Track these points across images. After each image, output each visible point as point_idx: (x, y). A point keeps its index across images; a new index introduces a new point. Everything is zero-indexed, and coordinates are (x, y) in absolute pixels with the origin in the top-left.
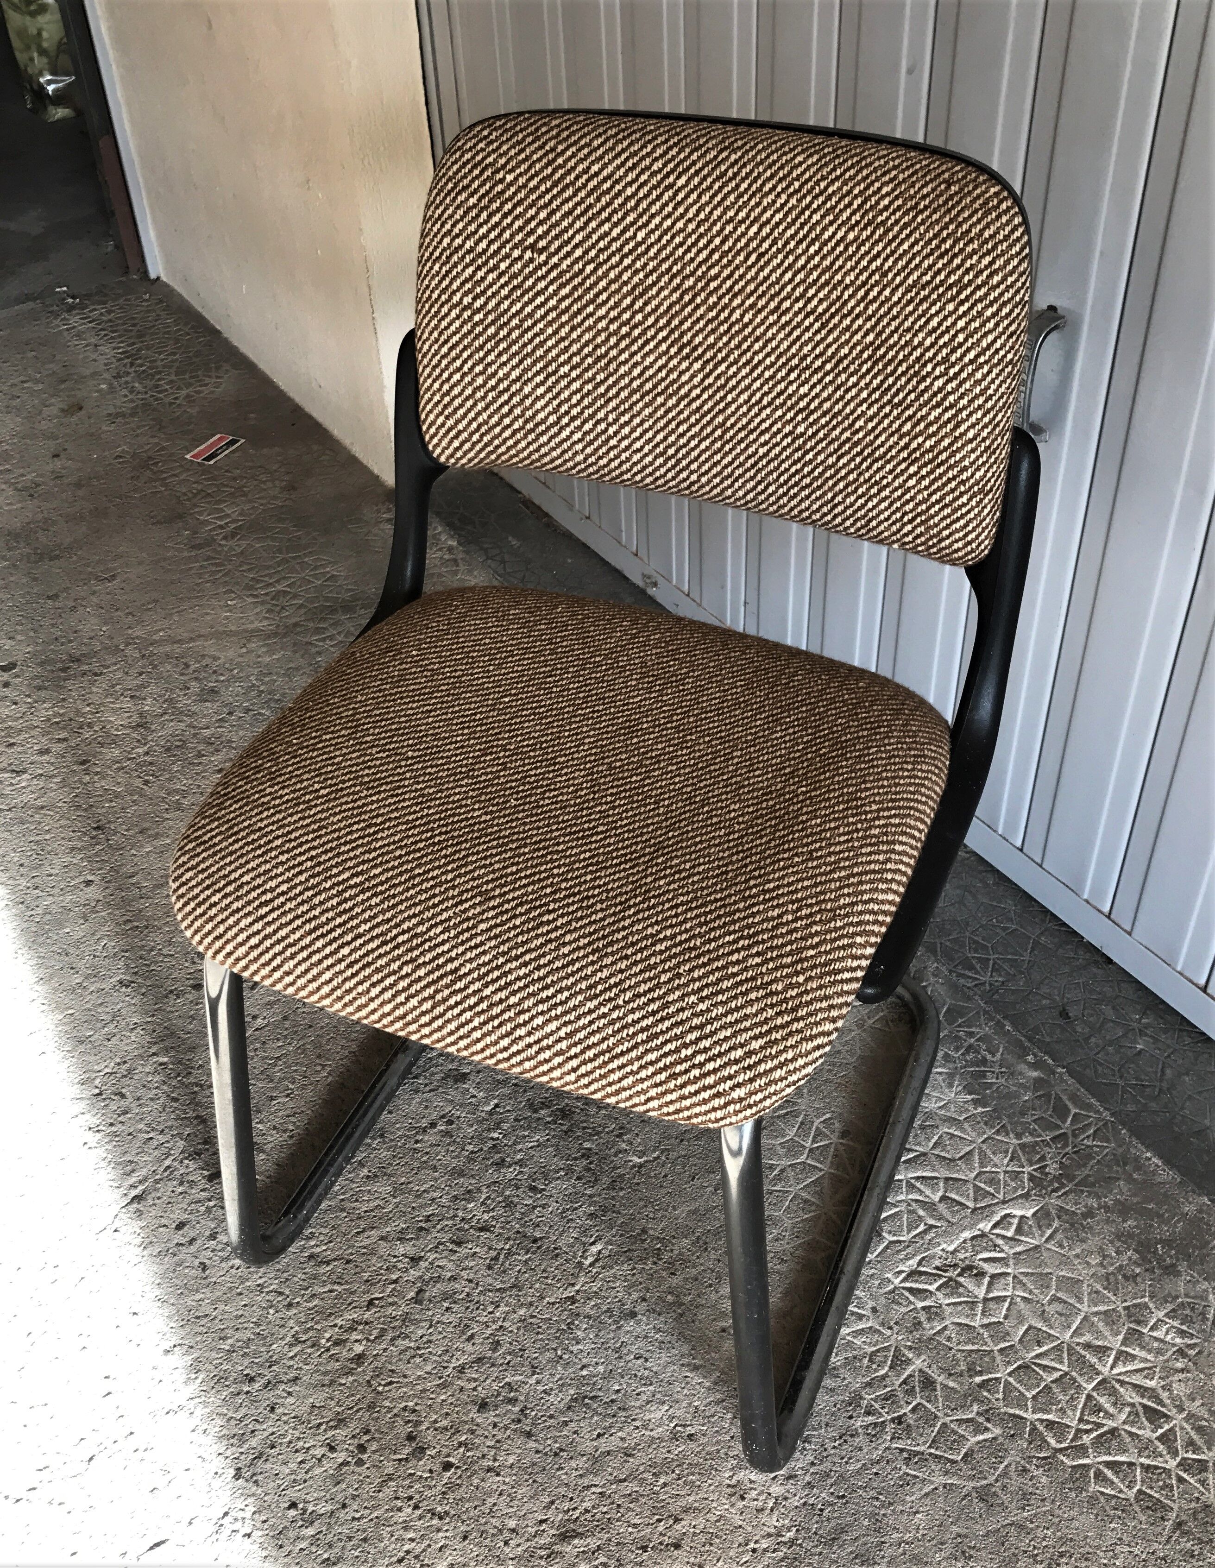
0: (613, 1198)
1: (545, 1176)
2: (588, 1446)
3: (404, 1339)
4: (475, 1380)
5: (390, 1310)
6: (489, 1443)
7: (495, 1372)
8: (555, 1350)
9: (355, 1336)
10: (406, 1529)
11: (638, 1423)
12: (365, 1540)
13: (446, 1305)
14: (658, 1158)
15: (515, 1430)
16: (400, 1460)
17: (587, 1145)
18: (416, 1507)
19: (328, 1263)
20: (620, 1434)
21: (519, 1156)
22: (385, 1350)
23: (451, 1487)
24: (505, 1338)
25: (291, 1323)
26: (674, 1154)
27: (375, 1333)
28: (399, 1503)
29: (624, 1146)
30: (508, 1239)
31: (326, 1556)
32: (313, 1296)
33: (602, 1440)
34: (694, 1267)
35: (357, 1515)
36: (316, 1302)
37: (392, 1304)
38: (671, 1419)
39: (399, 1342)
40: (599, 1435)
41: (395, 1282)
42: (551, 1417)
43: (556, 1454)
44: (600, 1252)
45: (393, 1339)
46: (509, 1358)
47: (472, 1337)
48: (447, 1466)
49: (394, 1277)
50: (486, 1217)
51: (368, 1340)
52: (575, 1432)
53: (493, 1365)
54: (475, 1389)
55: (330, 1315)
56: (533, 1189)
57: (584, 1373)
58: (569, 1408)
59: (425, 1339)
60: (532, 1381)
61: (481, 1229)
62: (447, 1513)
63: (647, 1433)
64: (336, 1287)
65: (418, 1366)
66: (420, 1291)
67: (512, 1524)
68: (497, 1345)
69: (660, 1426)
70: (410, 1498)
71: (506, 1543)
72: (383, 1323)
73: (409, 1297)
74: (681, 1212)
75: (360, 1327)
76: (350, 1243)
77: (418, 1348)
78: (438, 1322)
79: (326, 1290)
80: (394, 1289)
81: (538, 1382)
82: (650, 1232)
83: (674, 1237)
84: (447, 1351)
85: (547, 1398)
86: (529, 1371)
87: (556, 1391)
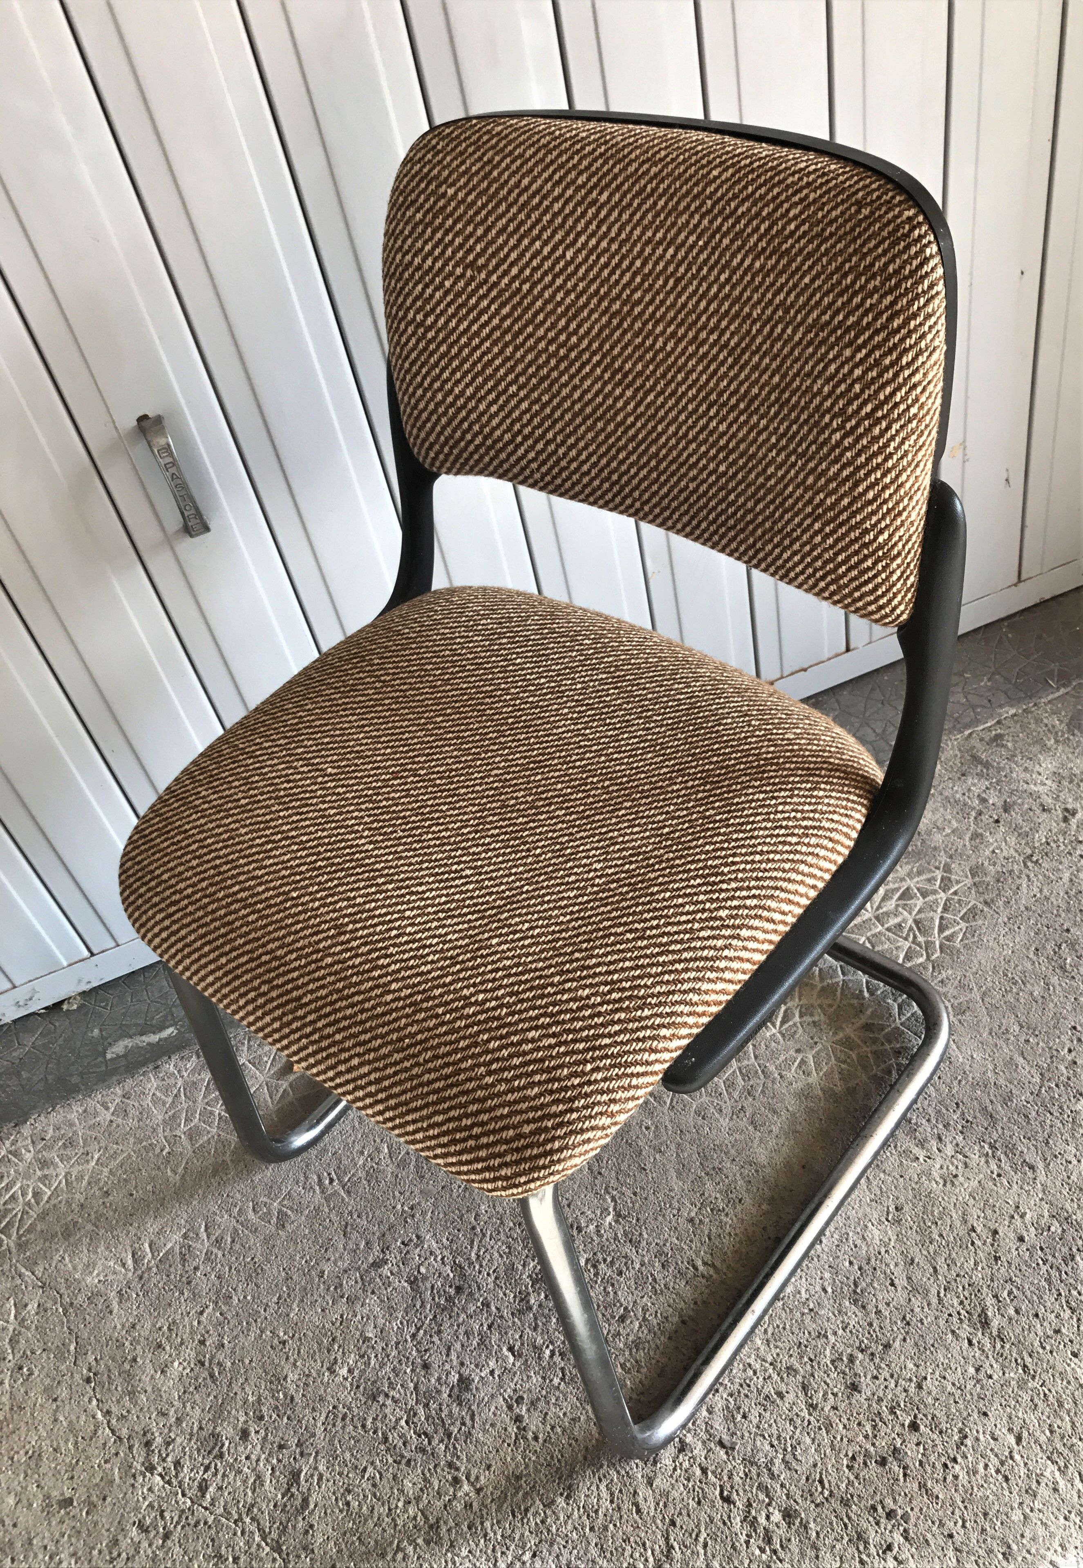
0: (649, 1243)
2: (901, 1296)
3: (773, 1464)
4: (825, 1394)
5: (737, 1479)
6: (893, 1385)
7: (820, 1374)
9: (762, 1520)
10: (975, 1472)
11: (883, 1250)
12: (985, 1514)
13: (739, 1418)
14: (613, 1197)
15: (882, 1359)
16: (905, 1475)
18: (955, 1460)
20: (893, 1266)
22: (782, 1486)
23: (934, 1425)
24: (785, 1361)
26: (614, 1183)
27: (762, 1496)
28: (950, 1478)
29: (592, 1227)
31: (1000, 1556)
33: (896, 1281)
35: (960, 1522)
37: (730, 1477)
39: (775, 1470)
40: (892, 1284)
41: (704, 1471)
42: (871, 1325)
43: (908, 1324)
45: (772, 1476)
46: (806, 1360)
47: (779, 1394)
48: (914, 1427)
49: (698, 1472)
53: (813, 1375)
54: (835, 1395)
55: (733, 1547)
56: (622, 1319)
57: (829, 1290)
58: (864, 1307)
59: (775, 1443)
60: (832, 1338)
62: (960, 1431)
65: (805, 1451)
66: (721, 1444)
67: (972, 1370)
68: (791, 1370)
69: (887, 1233)
70: (945, 1466)
71: (990, 1377)
72: (752, 1487)
73: (725, 1457)
74: (677, 1185)
75: (753, 1513)
76: (649, 1521)
77: (785, 1450)
78: (758, 1427)
79: (702, 1551)
80: (713, 1472)
81: (835, 1333)
82: (693, 1214)
83: (702, 1195)
84: (792, 1420)
85: (852, 1327)
86: (823, 1341)
87: (846, 1317)
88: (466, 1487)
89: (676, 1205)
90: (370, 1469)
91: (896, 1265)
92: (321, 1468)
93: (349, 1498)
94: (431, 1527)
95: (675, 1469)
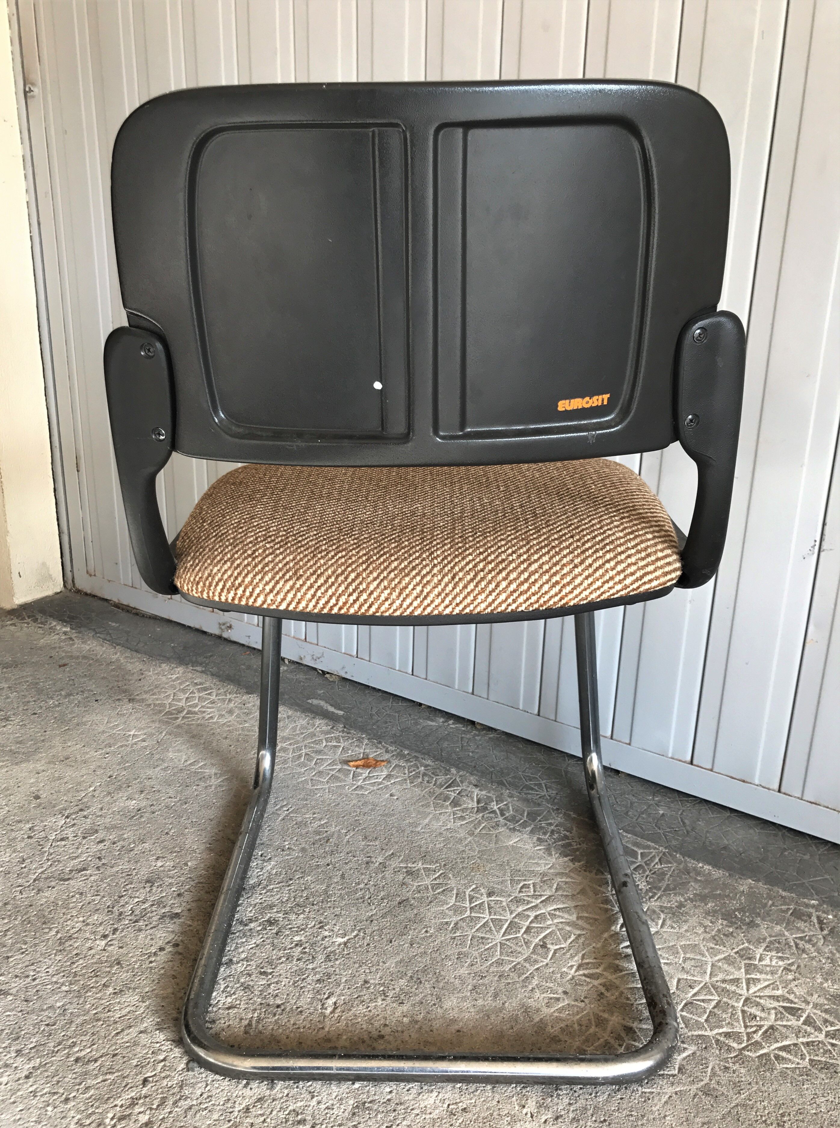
0: (332, 966)
1: (270, 963)
3: (185, 1099)
4: (262, 1115)
5: (165, 1082)
7: (278, 1104)
9: (137, 1109)
11: (416, 1111)
14: (357, 935)
17: (297, 938)
19: (96, 1061)
20: (404, 1123)
21: (243, 956)
22: (170, 1113)
25: (72, 1113)
26: (368, 931)
27: (156, 1103)
29: (327, 933)
30: (255, 1010)
32: (88, 1088)
34: (416, 995)
36: (92, 1092)
37: (165, 1077)
38: (443, 1101)
39: (181, 1103)
41: (164, 1060)
44: (335, 1003)
45: (175, 1103)
46: (286, 1091)
47: (248, 1083)
49: (161, 1057)
50: (229, 1000)
51: (151, 1109)
53: (274, 1100)
54: (264, 1121)
55: (108, 1099)
56: (264, 973)
58: (354, 1114)
59: (205, 1096)
60: (314, 1102)
61: (229, 1008)
63: (428, 1116)
64: (108, 1077)
65: (205, 1117)
68: (272, 1085)
69: (436, 1108)
72: (162, 1093)
73: (180, 1069)
74: (391, 963)
75: (141, 1101)
76: (112, 1042)
77: (200, 1104)
78: (213, 1081)
79: (99, 1081)
80: (165, 1066)
81: (319, 1103)
82: (372, 981)
83: (392, 980)
84: (229, 1100)
85: (332, 1112)
86: (309, 1097)
87: (338, 1105)
88: (103, 943)
89: (374, 969)
90: (99, 898)
92: (92, 878)
93: (77, 896)
94: (70, 937)
95: (157, 1043)
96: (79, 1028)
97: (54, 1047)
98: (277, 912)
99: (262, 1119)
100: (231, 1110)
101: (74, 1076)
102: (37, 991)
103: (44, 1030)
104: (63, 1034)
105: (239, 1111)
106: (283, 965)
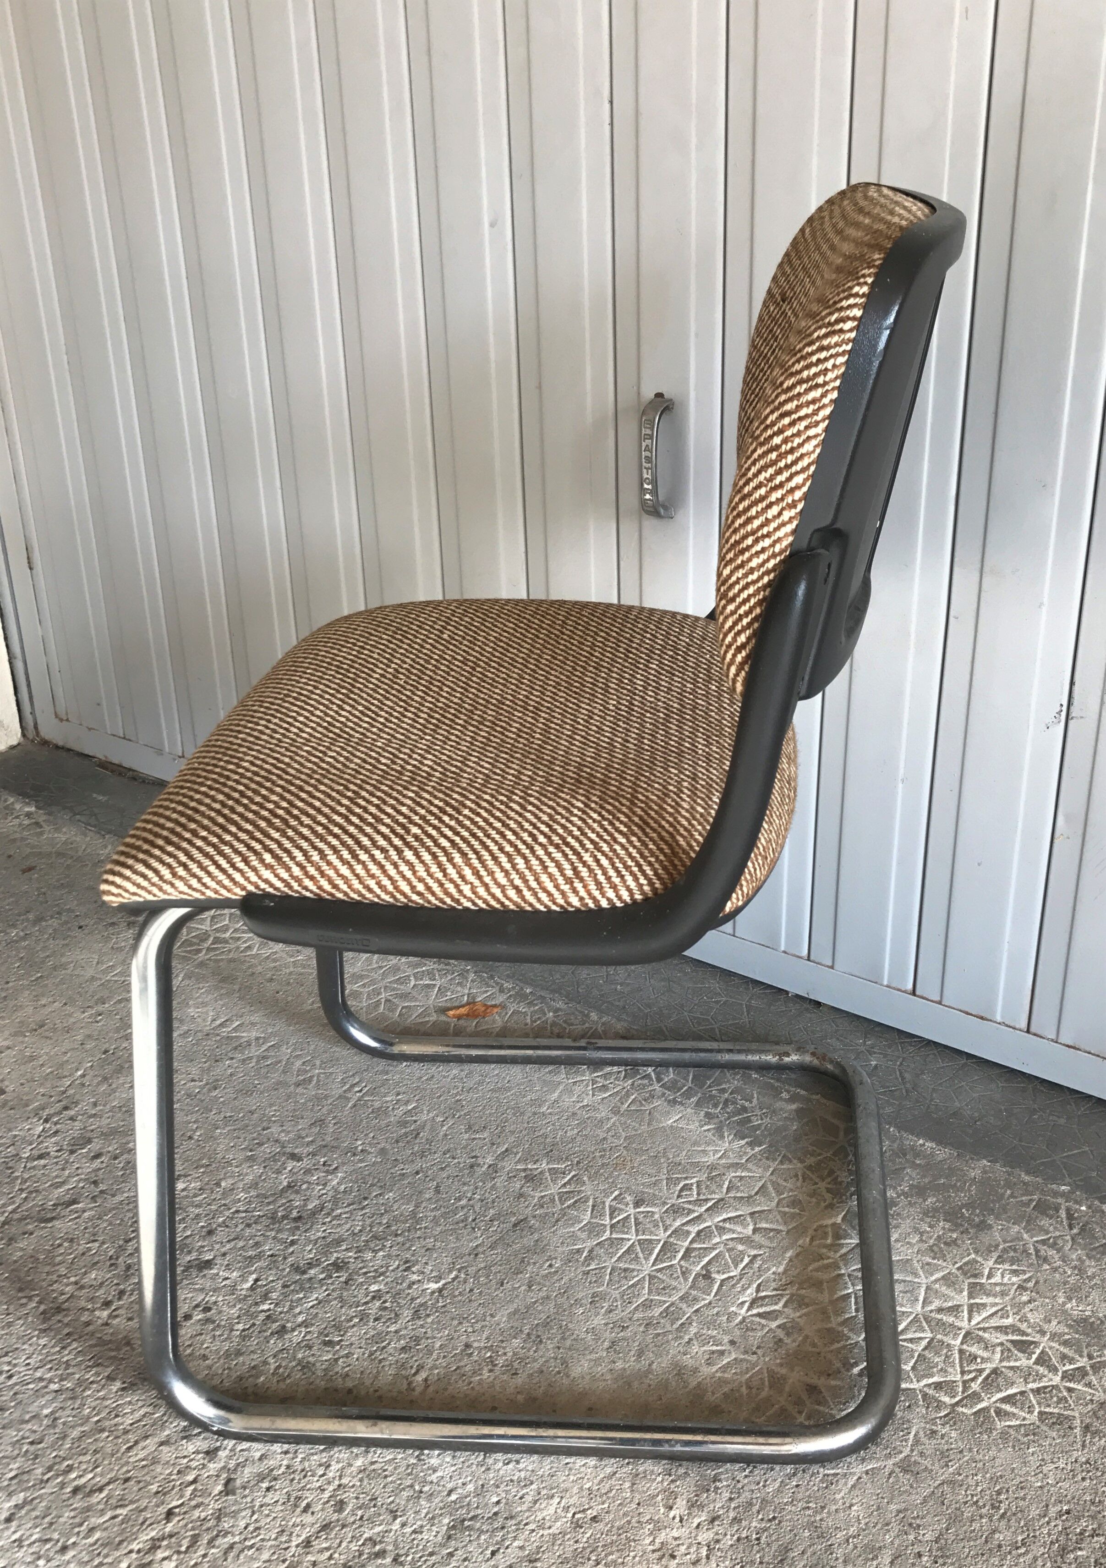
0: (422, 1326)
1: (338, 1327)
3: (225, 1536)
4: (328, 1549)
5: (196, 1513)
7: (348, 1532)
8: (412, 1486)
9: (160, 1554)
11: (532, 1526)
13: (265, 1485)
14: (457, 1277)
17: (374, 1288)
19: (101, 1490)
20: (516, 1544)
21: (300, 1319)
22: (205, 1556)
24: (349, 1495)
26: (472, 1270)
27: (185, 1544)
29: (415, 1277)
32: (92, 1530)
33: (499, 1556)
34: (535, 1360)
36: (97, 1535)
37: (197, 1506)
38: (566, 1509)
39: (219, 1541)
40: (493, 1553)
41: (194, 1481)
42: (431, 1554)
44: (426, 1380)
45: (211, 1543)
46: (360, 1513)
47: (308, 1506)
49: (190, 1478)
51: (179, 1552)
52: (465, 1560)
53: (344, 1526)
54: (330, 1558)
55: (121, 1542)
56: (330, 1343)
57: (453, 1497)
58: (449, 1537)
59: (251, 1528)
60: (396, 1526)
63: (546, 1532)
64: (119, 1511)
65: (252, 1559)
66: (228, 1481)
68: (340, 1506)
69: (557, 1520)
72: (193, 1529)
73: (216, 1492)
74: (502, 1317)
75: (165, 1543)
76: (122, 1461)
77: (245, 1539)
78: (261, 1506)
79: (106, 1518)
80: (195, 1490)
81: (403, 1525)
82: (476, 1345)
83: (502, 1341)
84: (283, 1531)
85: (420, 1537)
86: (389, 1518)
87: (428, 1527)
88: (105, 1314)
89: (479, 1327)
90: (97, 1244)
91: (521, 1548)
92: (86, 1214)
93: (66, 1244)
94: (58, 1308)
95: (185, 1457)
96: (76, 1445)
97: (43, 1474)
98: (347, 1249)
99: (327, 1554)
100: (286, 1545)
101: (72, 1514)
102: (15, 1394)
103: (27, 1451)
104: (54, 1455)
105: (297, 1546)
106: (355, 1329)
